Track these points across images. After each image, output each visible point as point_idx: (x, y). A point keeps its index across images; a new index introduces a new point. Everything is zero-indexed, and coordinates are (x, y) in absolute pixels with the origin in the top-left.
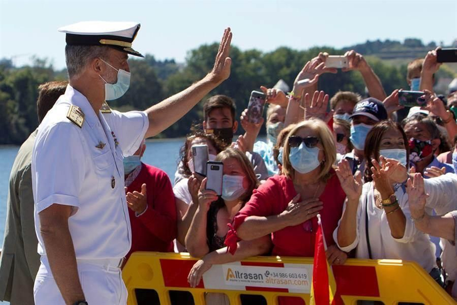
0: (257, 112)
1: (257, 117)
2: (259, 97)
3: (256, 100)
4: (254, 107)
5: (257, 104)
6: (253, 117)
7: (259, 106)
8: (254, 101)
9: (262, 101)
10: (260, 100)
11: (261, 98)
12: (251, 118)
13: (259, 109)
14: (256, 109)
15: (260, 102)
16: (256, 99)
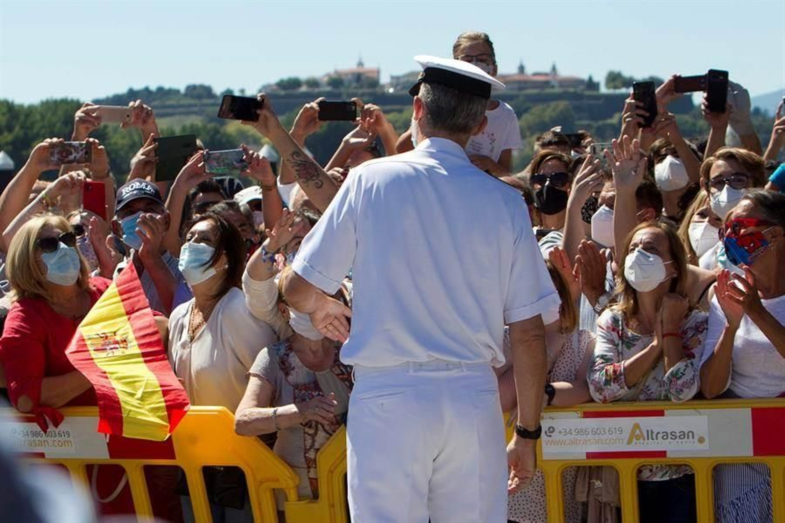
0: (67, 157)
1: (60, 157)
2: (86, 153)
3: (82, 150)
4: (73, 150)
5: (78, 153)
6: (58, 153)
7: (75, 157)
8: (80, 148)
9: (84, 160)
10: (84, 156)
11: (87, 156)
12: (56, 151)
13: (71, 157)
14: (71, 154)
15: (80, 157)
16: (84, 150)
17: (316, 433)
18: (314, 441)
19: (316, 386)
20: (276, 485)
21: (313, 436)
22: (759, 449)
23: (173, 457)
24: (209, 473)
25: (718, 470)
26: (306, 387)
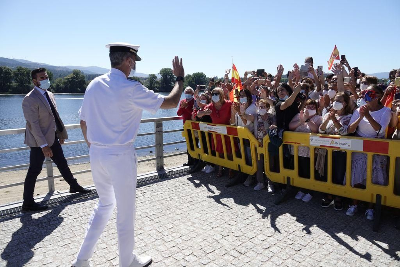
17: (260, 132)
18: (259, 134)
19: (263, 123)
20: (255, 144)
21: (259, 133)
22: (364, 150)
23: (238, 136)
24: (244, 140)
25: (353, 153)
26: (261, 123)
